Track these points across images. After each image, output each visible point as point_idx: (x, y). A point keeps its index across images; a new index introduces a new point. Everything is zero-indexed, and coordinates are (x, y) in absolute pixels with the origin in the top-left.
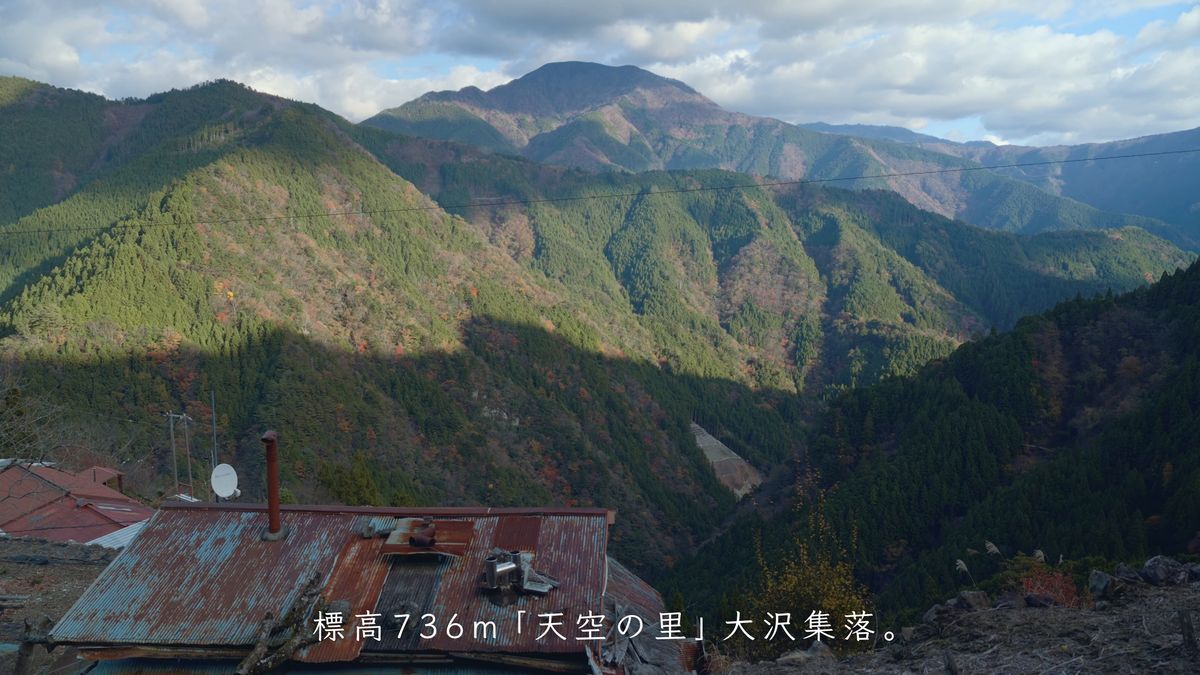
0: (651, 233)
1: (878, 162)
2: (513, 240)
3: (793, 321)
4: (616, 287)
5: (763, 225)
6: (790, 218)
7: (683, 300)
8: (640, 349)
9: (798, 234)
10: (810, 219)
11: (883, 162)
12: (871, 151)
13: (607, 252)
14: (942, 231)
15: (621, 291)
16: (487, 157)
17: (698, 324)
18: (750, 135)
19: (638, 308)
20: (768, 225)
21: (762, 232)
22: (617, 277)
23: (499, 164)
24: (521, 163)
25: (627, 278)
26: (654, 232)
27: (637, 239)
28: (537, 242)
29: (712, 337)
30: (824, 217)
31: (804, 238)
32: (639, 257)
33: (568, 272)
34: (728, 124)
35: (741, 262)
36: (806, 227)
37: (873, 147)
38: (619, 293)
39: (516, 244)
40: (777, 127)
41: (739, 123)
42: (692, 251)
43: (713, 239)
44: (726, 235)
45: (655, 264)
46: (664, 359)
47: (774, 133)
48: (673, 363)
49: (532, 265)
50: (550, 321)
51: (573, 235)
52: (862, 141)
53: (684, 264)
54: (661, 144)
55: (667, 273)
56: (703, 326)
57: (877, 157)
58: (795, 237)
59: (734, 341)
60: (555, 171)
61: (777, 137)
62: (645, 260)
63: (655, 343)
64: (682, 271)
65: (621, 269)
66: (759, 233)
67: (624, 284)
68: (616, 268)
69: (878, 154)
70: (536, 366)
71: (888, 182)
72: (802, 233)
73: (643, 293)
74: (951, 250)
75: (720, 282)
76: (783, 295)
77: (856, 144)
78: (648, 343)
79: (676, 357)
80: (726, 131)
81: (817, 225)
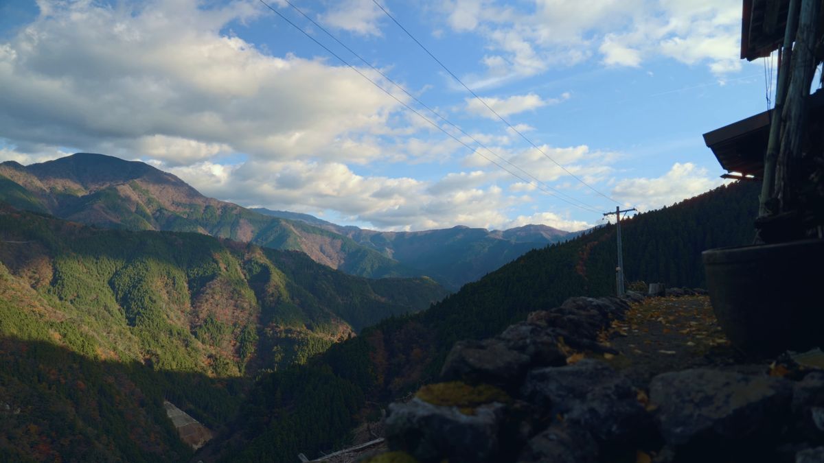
0: (145, 272)
1: (295, 234)
2: (35, 273)
3: (239, 329)
4: (115, 307)
5: (223, 269)
6: (240, 265)
7: (165, 316)
8: (130, 350)
9: (245, 275)
10: (252, 266)
11: (298, 234)
12: (292, 227)
13: (111, 284)
14: (329, 276)
15: (119, 310)
16: (18, 213)
17: (175, 332)
18: (219, 212)
19: (132, 322)
20: (226, 269)
21: (222, 273)
22: (117, 300)
23: (28, 218)
24: (47, 218)
25: (124, 301)
26: (147, 270)
27: (135, 274)
28: (54, 275)
29: (184, 340)
30: (261, 265)
31: (248, 277)
32: (134, 287)
33: (78, 296)
34: (205, 205)
35: (207, 292)
36: (250, 271)
37: (293, 225)
38: (117, 311)
39: (37, 276)
40: (236, 209)
41: (212, 204)
42: (174, 284)
43: (188, 276)
44: (198, 274)
45: (146, 292)
46: (147, 357)
47: (235, 212)
48: (154, 359)
49: (49, 291)
50: (57, 333)
51: (85, 270)
52: (287, 221)
53: (167, 292)
54: (158, 213)
55: (154, 298)
56: (178, 334)
57: (296, 232)
58: (243, 277)
59: (200, 343)
60: (75, 226)
61: (236, 215)
62: (139, 289)
63: (141, 346)
64: (166, 297)
65: (121, 294)
66: (220, 274)
67: (122, 305)
68: (117, 294)
69: (296, 229)
70: (41, 366)
71: (301, 246)
72: (247, 274)
73: (136, 311)
74: (334, 287)
75: (192, 304)
76: (234, 313)
77: (283, 223)
78: (136, 346)
79: (157, 356)
80: (204, 208)
81: (257, 270)
